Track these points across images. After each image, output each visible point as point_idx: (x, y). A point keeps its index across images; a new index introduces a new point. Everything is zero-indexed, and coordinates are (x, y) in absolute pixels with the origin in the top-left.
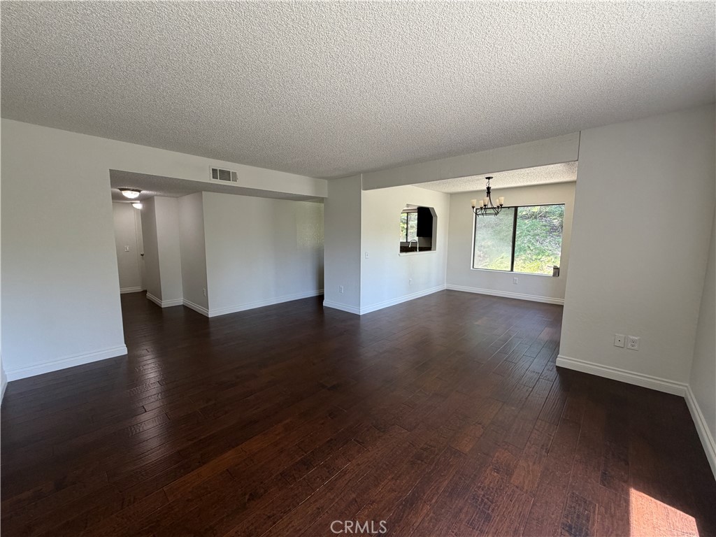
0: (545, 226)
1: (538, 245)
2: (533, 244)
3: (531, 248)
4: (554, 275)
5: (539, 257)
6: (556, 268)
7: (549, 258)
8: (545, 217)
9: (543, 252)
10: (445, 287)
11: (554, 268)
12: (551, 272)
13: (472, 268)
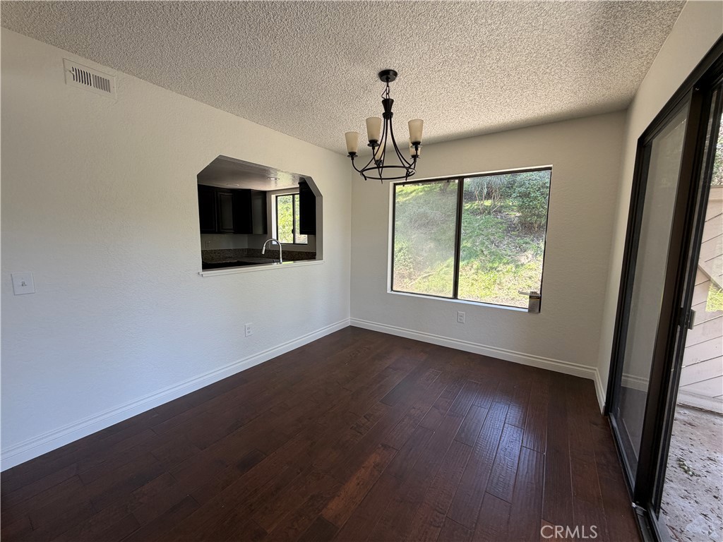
0: (501, 223)
1: (493, 247)
2: (487, 247)
3: (485, 253)
4: (531, 309)
5: (496, 265)
6: (533, 297)
7: (509, 267)
8: (500, 212)
9: (500, 259)
10: (347, 321)
11: (530, 297)
12: (525, 303)
13: (389, 291)
